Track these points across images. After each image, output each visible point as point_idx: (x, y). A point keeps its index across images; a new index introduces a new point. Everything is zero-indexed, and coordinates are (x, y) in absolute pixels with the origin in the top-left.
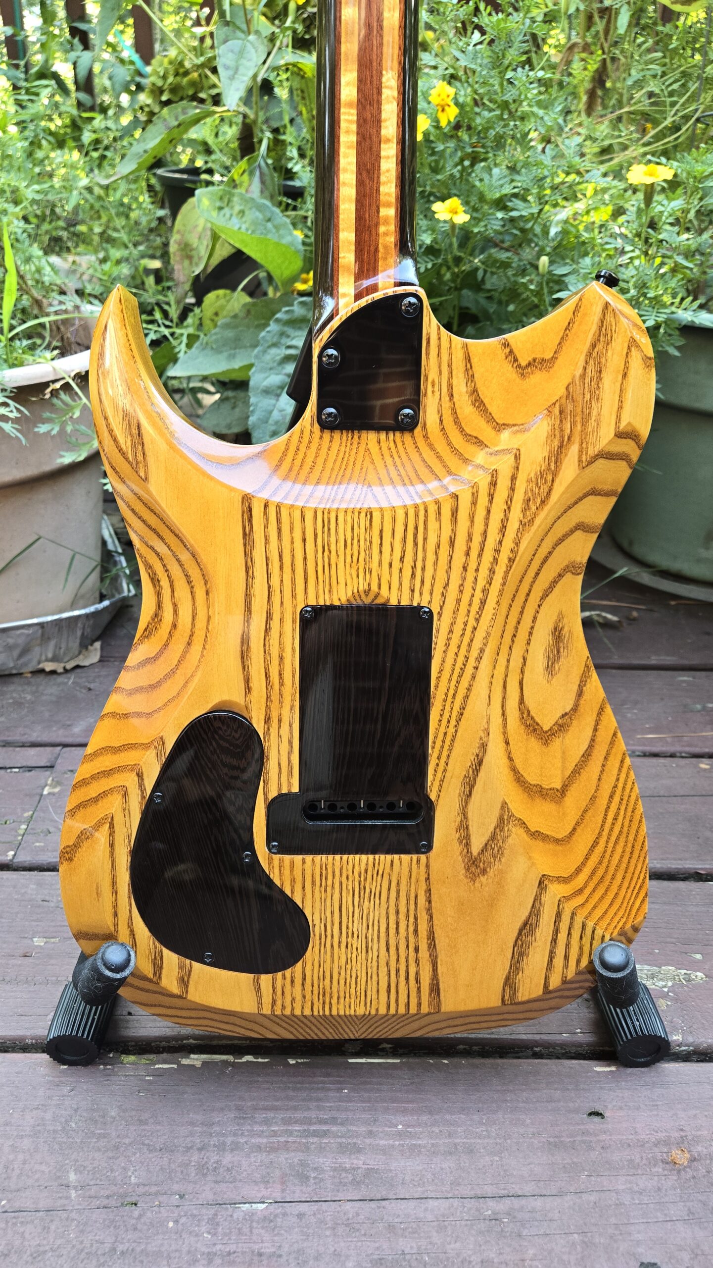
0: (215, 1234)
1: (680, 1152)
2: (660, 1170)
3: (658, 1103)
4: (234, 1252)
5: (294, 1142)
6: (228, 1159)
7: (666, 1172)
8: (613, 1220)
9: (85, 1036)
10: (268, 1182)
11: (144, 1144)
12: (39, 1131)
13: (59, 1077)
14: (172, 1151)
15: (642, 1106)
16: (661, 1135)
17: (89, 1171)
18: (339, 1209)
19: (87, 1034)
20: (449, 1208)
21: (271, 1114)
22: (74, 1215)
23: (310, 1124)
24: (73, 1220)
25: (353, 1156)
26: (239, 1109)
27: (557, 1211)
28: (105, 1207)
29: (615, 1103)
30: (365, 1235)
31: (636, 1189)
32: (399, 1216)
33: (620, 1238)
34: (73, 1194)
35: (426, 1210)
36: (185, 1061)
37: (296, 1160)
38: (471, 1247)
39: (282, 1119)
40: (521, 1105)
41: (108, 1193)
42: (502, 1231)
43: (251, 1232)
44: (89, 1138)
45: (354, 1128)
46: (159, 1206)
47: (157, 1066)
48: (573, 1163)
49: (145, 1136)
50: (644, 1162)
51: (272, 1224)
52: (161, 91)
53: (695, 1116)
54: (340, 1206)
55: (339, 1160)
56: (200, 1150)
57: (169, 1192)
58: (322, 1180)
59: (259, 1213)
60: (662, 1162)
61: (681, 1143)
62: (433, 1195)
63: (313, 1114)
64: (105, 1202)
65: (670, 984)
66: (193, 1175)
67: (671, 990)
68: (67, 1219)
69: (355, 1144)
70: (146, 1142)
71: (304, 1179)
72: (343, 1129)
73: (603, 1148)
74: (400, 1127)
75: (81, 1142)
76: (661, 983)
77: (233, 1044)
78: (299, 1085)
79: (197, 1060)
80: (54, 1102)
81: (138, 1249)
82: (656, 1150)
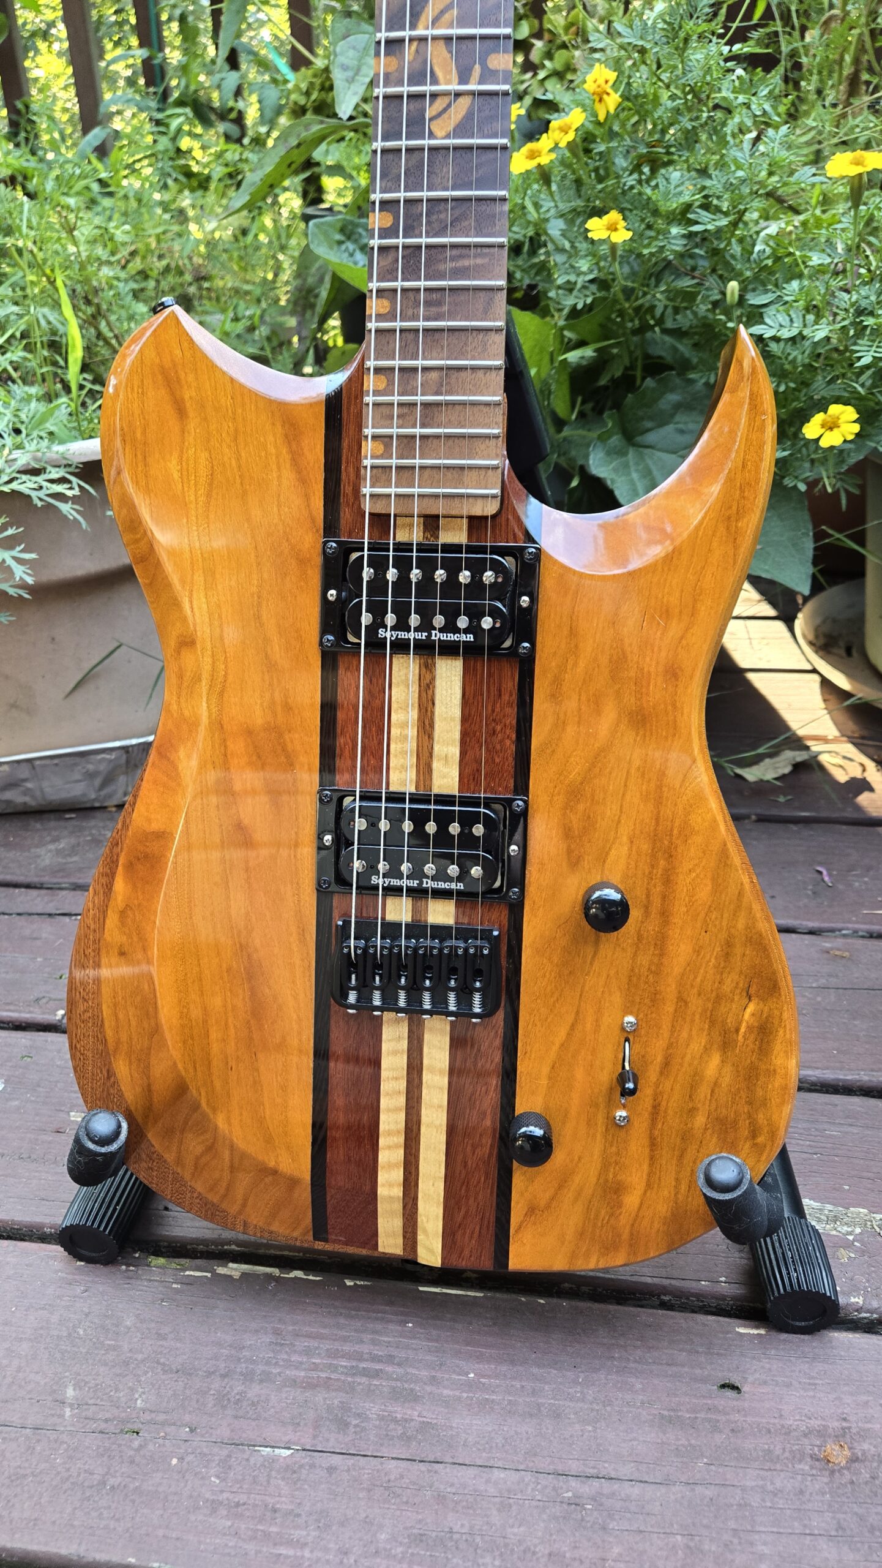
0: (223, 1480)
1: (837, 1448)
2: (807, 1468)
3: (817, 1382)
4: (244, 1504)
5: (338, 1380)
6: (255, 1391)
7: (814, 1472)
8: (732, 1524)
9: (102, 1229)
10: (298, 1424)
11: (158, 1363)
12: (41, 1336)
13: (74, 1274)
14: (190, 1374)
15: (794, 1382)
16: (815, 1423)
17: (89, 1388)
18: (379, 1467)
19: (106, 1228)
20: (519, 1483)
21: (314, 1343)
22: (64, 1437)
23: (361, 1360)
24: (62, 1442)
25: (406, 1405)
26: (277, 1332)
27: (658, 1504)
28: (101, 1432)
29: (757, 1376)
30: (407, 1503)
31: (770, 1487)
32: (452, 1485)
33: (739, 1548)
34: (68, 1412)
35: (488, 1481)
36: (221, 1270)
37: (336, 1402)
38: (540, 1534)
39: (328, 1350)
40: (632, 1365)
41: (108, 1415)
42: (582, 1520)
43: (268, 1482)
44: (97, 1348)
45: (414, 1371)
46: (164, 1438)
47: (187, 1273)
48: (690, 1445)
49: (161, 1353)
50: (787, 1454)
51: (295, 1476)
52: (304, 111)
53: (867, 1403)
54: (382, 1464)
55: (390, 1408)
56: (224, 1376)
57: (179, 1423)
58: (364, 1429)
59: (282, 1460)
60: (811, 1457)
61: (841, 1436)
62: (500, 1464)
63: (365, 1348)
64: (103, 1426)
65: (858, 1230)
66: (210, 1405)
67: (859, 1238)
68: (56, 1441)
69: (412, 1390)
70: (162, 1360)
71: (343, 1425)
72: (400, 1371)
73: (733, 1430)
74: (472, 1375)
75: (87, 1352)
76: (845, 1229)
77: (283, 1256)
78: (353, 1313)
79: (236, 1270)
80: (63, 1303)
81: (132, 1486)
82: (806, 1441)
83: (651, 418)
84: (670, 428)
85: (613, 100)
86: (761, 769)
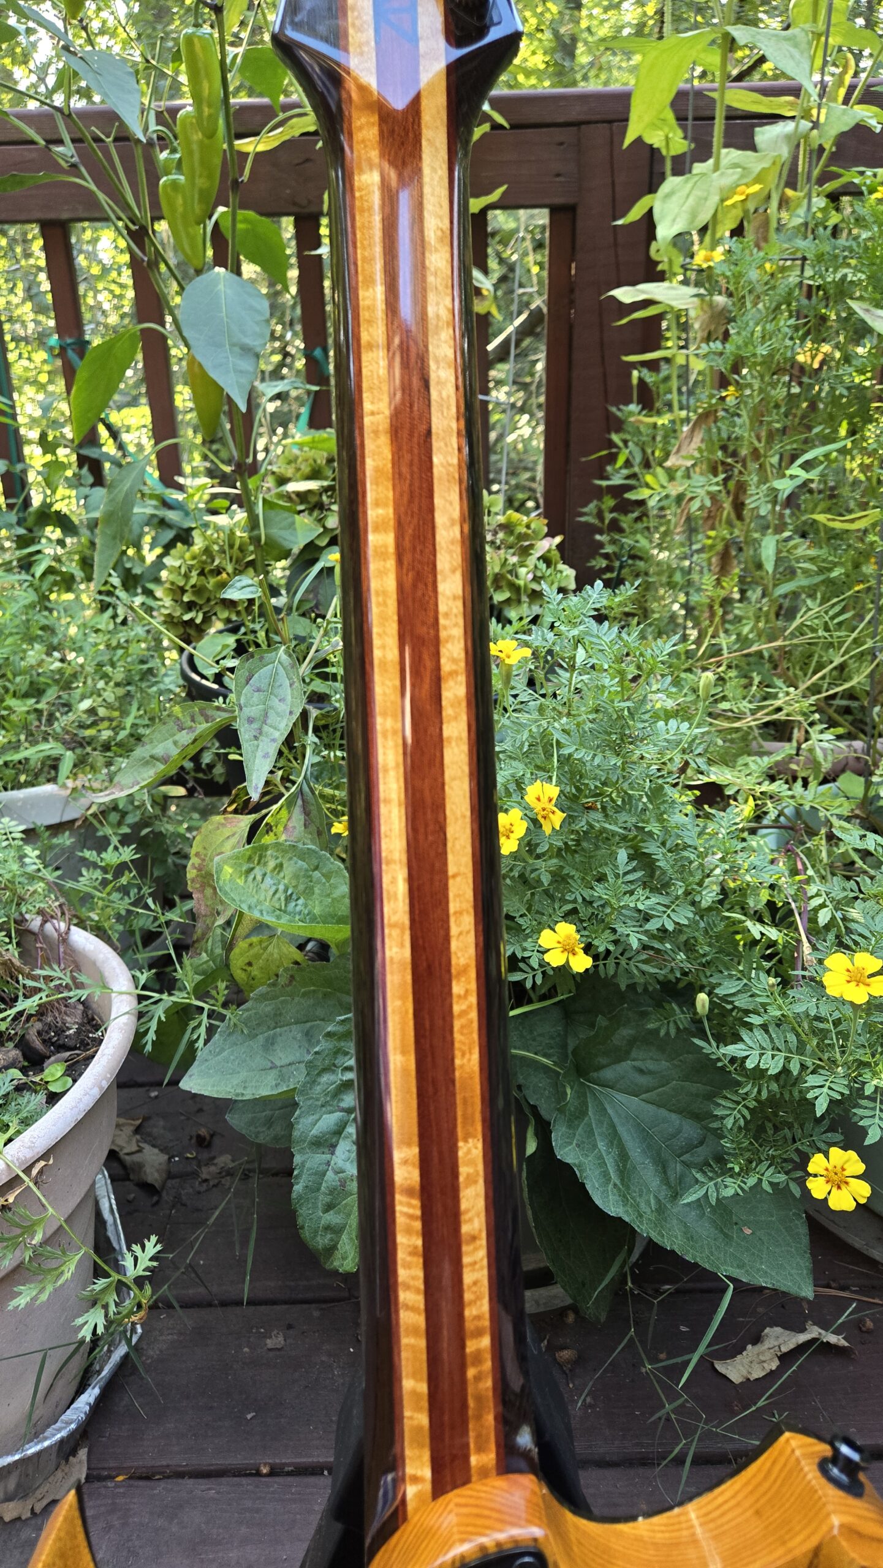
52: (183, 591)
83: (604, 1054)
84: (627, 1065)
85: (558, 818)
86: (746, 1361)
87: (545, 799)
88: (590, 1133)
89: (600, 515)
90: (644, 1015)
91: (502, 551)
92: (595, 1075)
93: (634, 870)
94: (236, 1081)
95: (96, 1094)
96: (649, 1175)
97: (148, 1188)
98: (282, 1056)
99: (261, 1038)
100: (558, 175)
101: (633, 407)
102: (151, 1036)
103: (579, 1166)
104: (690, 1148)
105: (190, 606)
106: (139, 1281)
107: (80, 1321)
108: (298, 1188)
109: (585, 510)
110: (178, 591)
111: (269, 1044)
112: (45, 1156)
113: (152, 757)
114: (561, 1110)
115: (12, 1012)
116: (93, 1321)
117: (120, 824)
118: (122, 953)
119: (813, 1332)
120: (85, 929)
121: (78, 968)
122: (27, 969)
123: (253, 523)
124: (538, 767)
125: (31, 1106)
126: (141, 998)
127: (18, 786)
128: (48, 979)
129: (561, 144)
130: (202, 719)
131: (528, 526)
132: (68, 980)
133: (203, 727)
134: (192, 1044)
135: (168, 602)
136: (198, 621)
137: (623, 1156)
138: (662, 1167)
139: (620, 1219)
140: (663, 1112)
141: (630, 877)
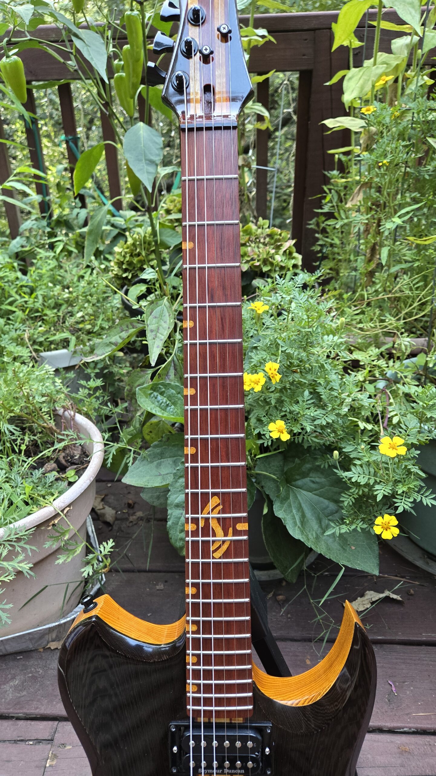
83: (298, 475)
84: (307, 480)
85: (278, 377)
86: (357, 604)
87: (273, 369)
88: (290, 506)
89: (318, 225)
90: (316, 459)
91: (268, 248)
92: (294, 483)
93: (311, 399)
94: (145, 479)
95: (88, 483)
96: (314, 524)
97: (108, 524)
98: (164, 470)
99: (155, 463)
100: (304, 55)
101: (335, 172)
102: (110, 460)
103: (284, 519)
104: (332, 514)
105: (126, 271)
106: (105, 556)
107: (83, 570)
108: (169, 523)
109: (311, 222)
110: (120, 264)
111: (159, 465)
112: (69, 506)
113: (110, 343)
114: (278, 497)
115: (52, 449)
116: (88, 570)
117: (95, 368)
118: (96, 425)
119: (387, 593)
120: (81, 414)
121: (79, 431)
122: (58, 431)
123: (154, 233)
124: (273, 354)
125: (62, 487)
126: (106, 445)
127: (50, 350)
128: (67, 436)
129: (306, 40)
130: (131, 327)
131: (280, 235)
132: (75, 436)
133: (132, 331)
134: (126, 464)
135: (116, 268)
136: (130, 277)
137: (303, 516)
138: (320, 521)
139: (299, 540)
140: (321, 499)
141: (309, 402)
